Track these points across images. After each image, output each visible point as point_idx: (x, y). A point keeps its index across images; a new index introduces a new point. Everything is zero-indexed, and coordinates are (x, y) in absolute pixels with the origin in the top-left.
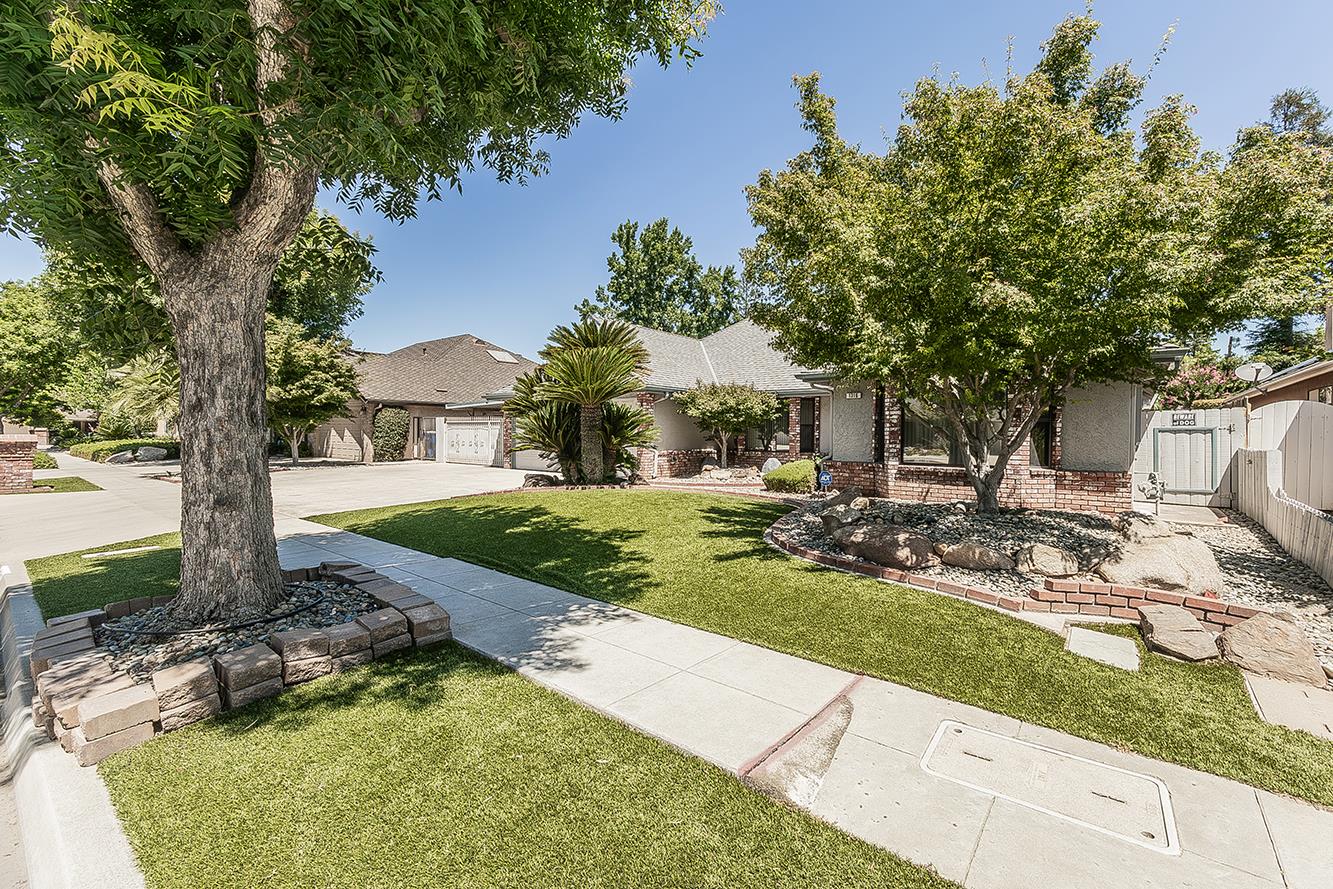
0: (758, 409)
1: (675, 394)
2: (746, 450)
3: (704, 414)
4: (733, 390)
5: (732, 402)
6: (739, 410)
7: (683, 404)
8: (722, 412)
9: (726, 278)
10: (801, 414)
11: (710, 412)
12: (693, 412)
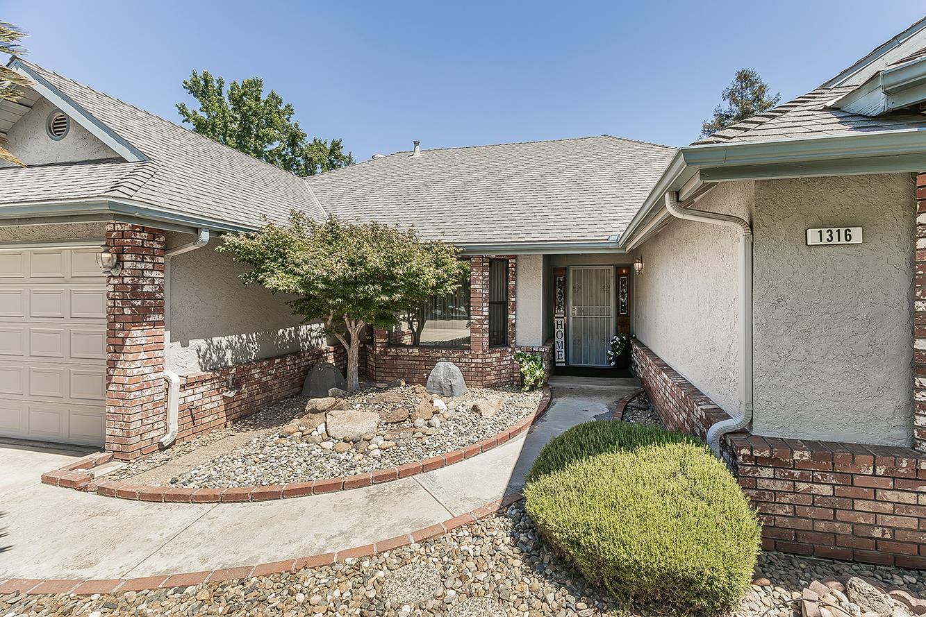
0: (430, 275)
1: (229, 239)
2: (389, 345)
3: (306, 284)
4: (378, 235)
5: (376, 260)
6: (393, 278)
7: (254, 262)
8: (356, 283)
9: (332, 151)
10: (491, 284)
11: (325, 281)
12: (277, 280)
